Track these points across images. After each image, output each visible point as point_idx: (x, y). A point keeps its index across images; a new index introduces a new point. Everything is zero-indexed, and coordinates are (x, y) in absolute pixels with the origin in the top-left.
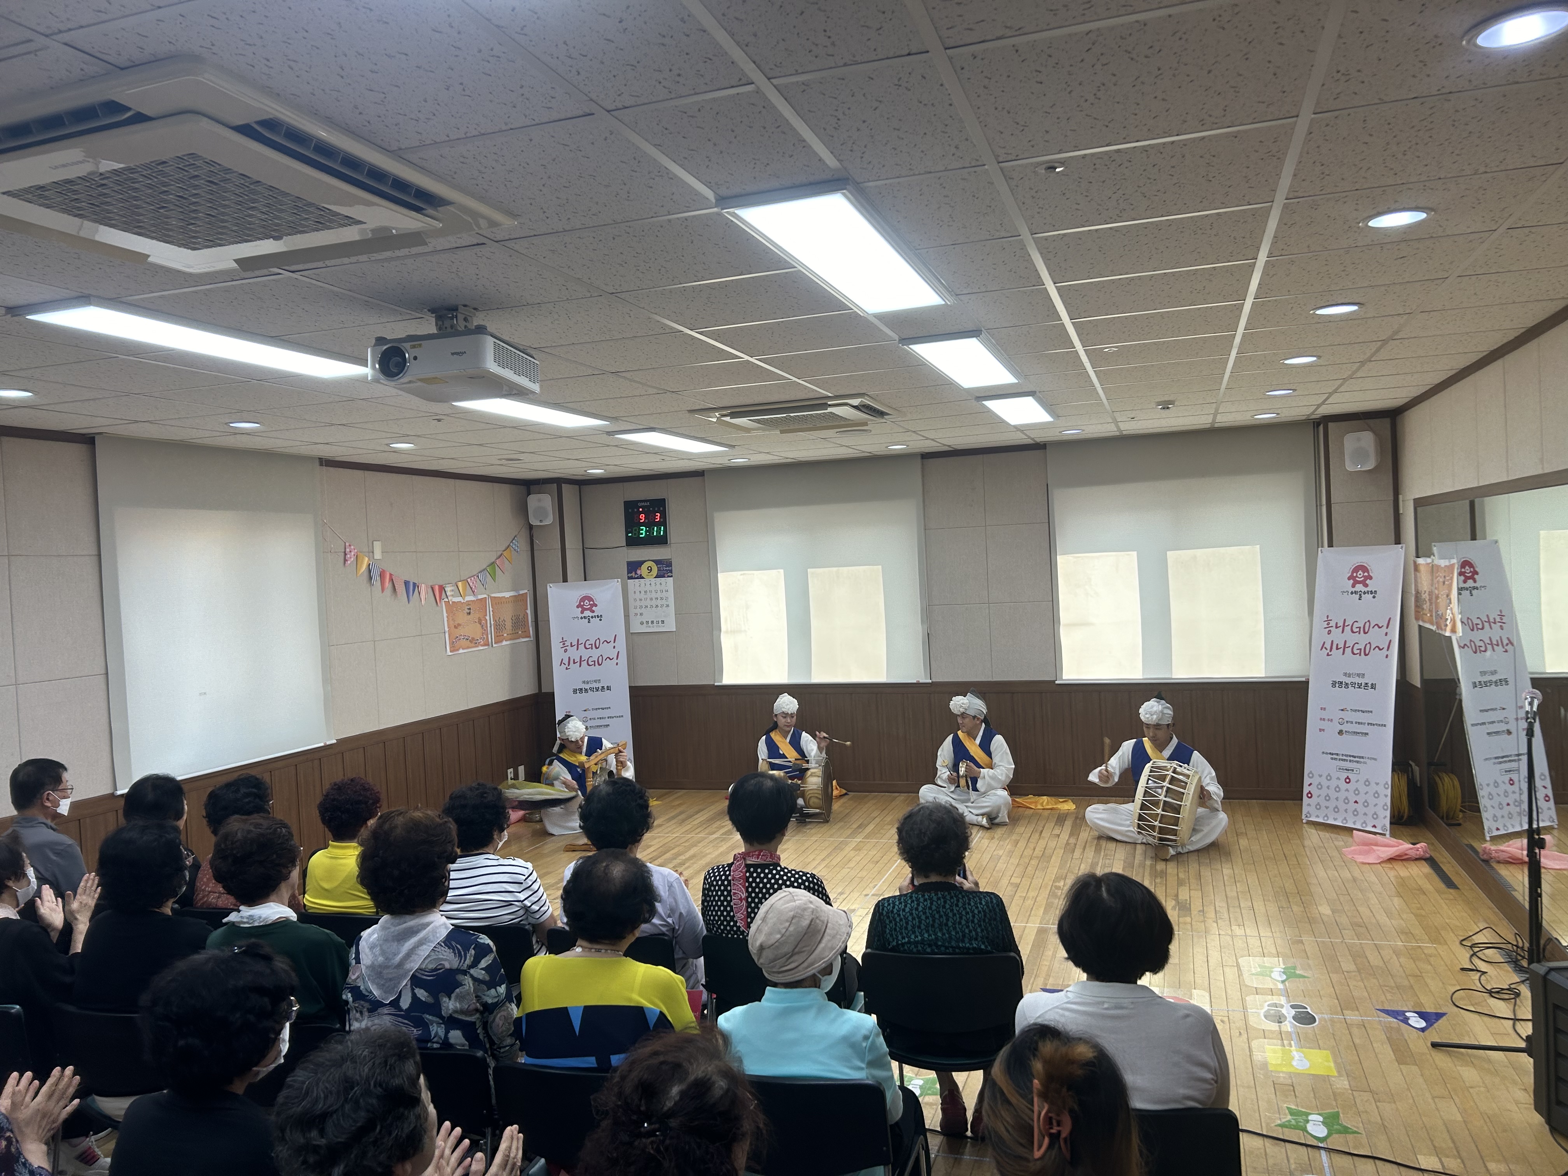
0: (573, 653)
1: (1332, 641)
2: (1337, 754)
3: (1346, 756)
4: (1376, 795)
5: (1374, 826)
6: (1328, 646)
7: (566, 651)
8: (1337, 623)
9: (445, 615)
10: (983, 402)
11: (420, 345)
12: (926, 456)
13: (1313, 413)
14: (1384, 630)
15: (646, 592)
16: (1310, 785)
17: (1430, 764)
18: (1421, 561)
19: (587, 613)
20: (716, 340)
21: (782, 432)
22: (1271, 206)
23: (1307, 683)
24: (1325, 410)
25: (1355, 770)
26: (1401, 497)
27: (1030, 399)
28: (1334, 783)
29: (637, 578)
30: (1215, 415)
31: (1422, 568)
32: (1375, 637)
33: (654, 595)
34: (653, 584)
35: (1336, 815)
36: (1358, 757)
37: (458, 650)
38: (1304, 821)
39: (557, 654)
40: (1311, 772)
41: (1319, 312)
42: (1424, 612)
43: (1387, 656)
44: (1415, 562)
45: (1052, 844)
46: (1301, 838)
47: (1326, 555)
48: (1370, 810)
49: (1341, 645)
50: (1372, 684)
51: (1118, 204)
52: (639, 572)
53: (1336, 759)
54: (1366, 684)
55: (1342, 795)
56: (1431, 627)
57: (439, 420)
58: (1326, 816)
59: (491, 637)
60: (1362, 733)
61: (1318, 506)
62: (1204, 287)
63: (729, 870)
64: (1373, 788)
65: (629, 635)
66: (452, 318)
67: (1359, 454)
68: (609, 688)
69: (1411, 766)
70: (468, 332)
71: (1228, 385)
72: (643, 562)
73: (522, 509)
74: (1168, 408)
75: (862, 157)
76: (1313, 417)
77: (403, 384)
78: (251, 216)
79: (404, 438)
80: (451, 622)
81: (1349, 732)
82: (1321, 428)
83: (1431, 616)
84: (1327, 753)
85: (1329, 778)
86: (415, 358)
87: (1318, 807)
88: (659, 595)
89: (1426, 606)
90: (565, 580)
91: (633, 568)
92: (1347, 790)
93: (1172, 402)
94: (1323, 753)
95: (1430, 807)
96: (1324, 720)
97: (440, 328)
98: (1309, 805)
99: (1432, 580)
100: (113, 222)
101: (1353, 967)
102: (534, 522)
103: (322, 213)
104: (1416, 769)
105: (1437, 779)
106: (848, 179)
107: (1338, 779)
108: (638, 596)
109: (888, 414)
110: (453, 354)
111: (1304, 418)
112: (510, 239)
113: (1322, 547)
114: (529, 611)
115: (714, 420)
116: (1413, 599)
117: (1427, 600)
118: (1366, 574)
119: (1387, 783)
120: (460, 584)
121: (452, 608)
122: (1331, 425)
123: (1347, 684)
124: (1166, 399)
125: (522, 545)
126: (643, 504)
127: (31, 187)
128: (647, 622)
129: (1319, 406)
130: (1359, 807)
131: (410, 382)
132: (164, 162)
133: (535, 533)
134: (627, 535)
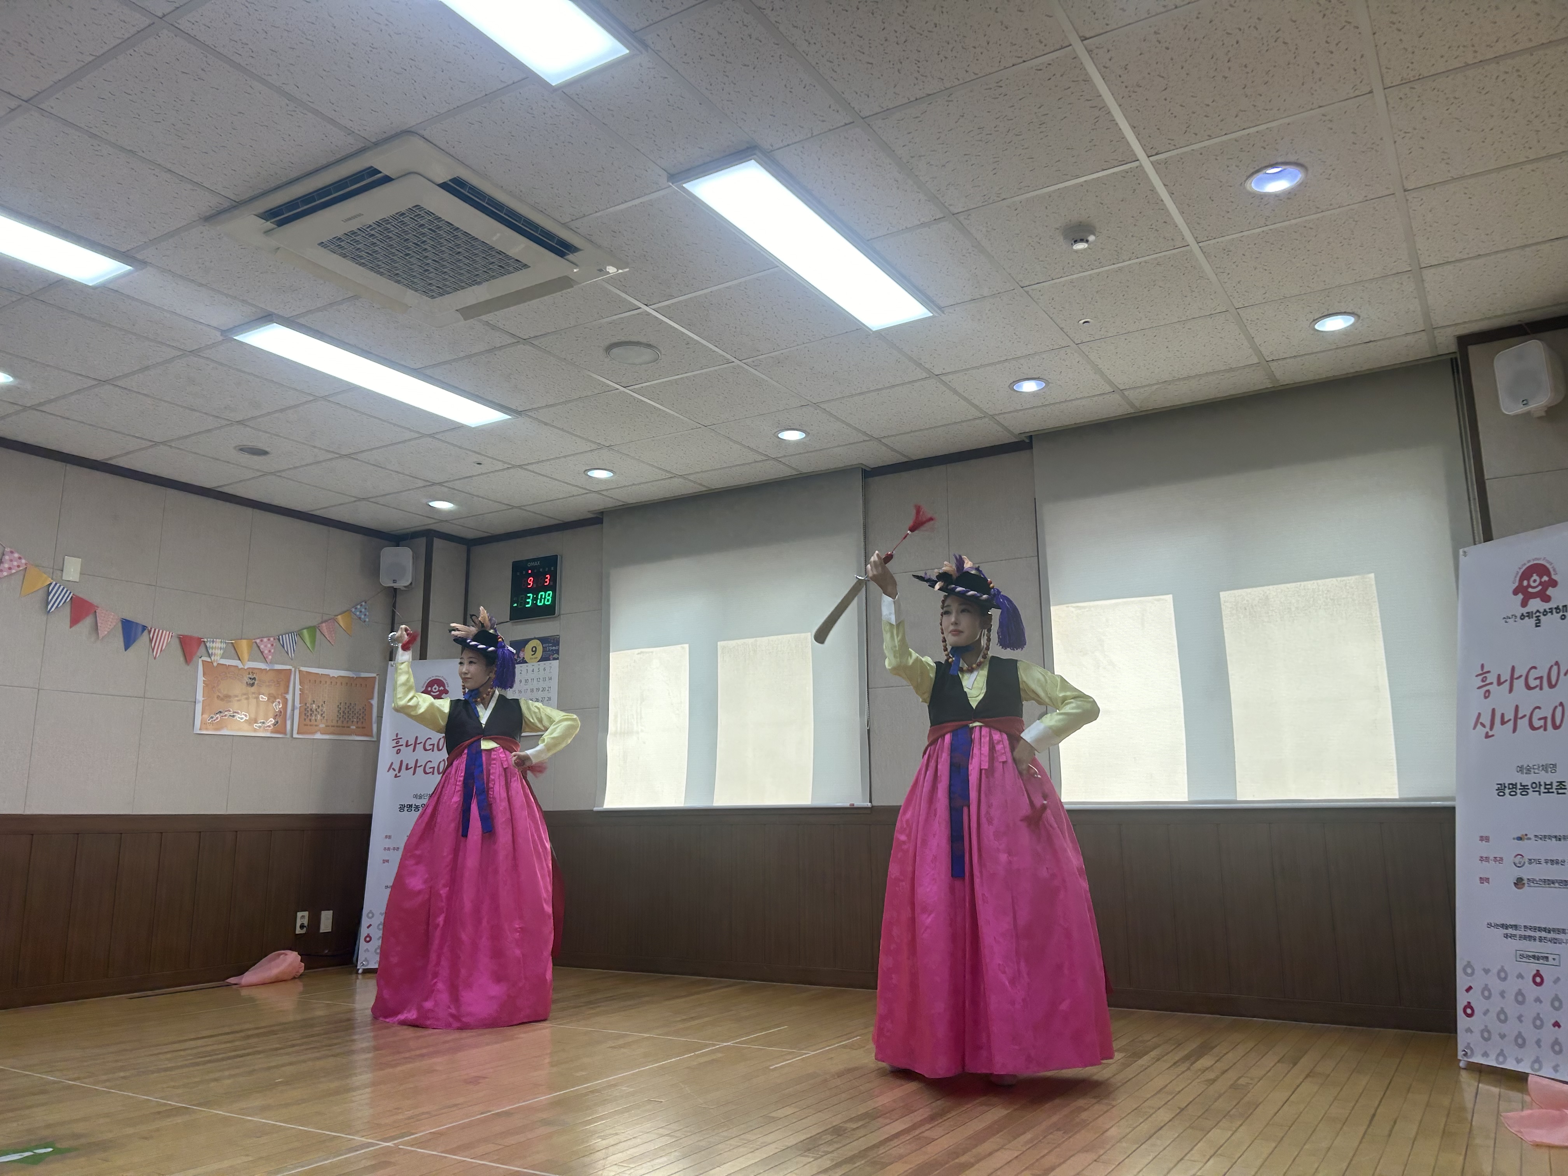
0: (408, 757)
1: (1494, 710)
2: (1515, 927)
3: (1535, 929)
6: (1486, 719)
8: (1500, 676)
9: (204, 680)
12: (871, 473)
15: (527, 681)
16: (1469, 989)
25: (1551, 957)
28: (1512, 986)
33: (535, 685)
35: (1519, 1052)
36: (1554, 930)
37: (218, 729)
38: (1462, 1064)
39: (386, 755)
40: (1469, 965)
47: (1472, 557)
49: (1510, 715)
53: (1512, 936)
54: (1561, 783)
55: (1529, 1010)
58: (1501, 1053)
59: (292, 723)
60: (1561, 883)
67: (1523, 382)
72: (526, 642)
73: (372, 565)
80: (211, 691)
81: (1533, 881)
82: (1459, 360)
84: (1495, 926)
85: (1503, 974)
87: (1486, 1034)
88: (542, 685)
92: (1538, 1000)
94: (1490, 925)
96: (1487, 859)
98: (1469, 1030)
102: (388, 583)
107: (1520, 976)
120: (240, 644)
121: (218, 672)
122: (1471, 349)
123: (1525, 788)
125: (374, 610)
126: (532, 564)
130: (1561, 1034)
133: (398, 601)
134: (512, 607)
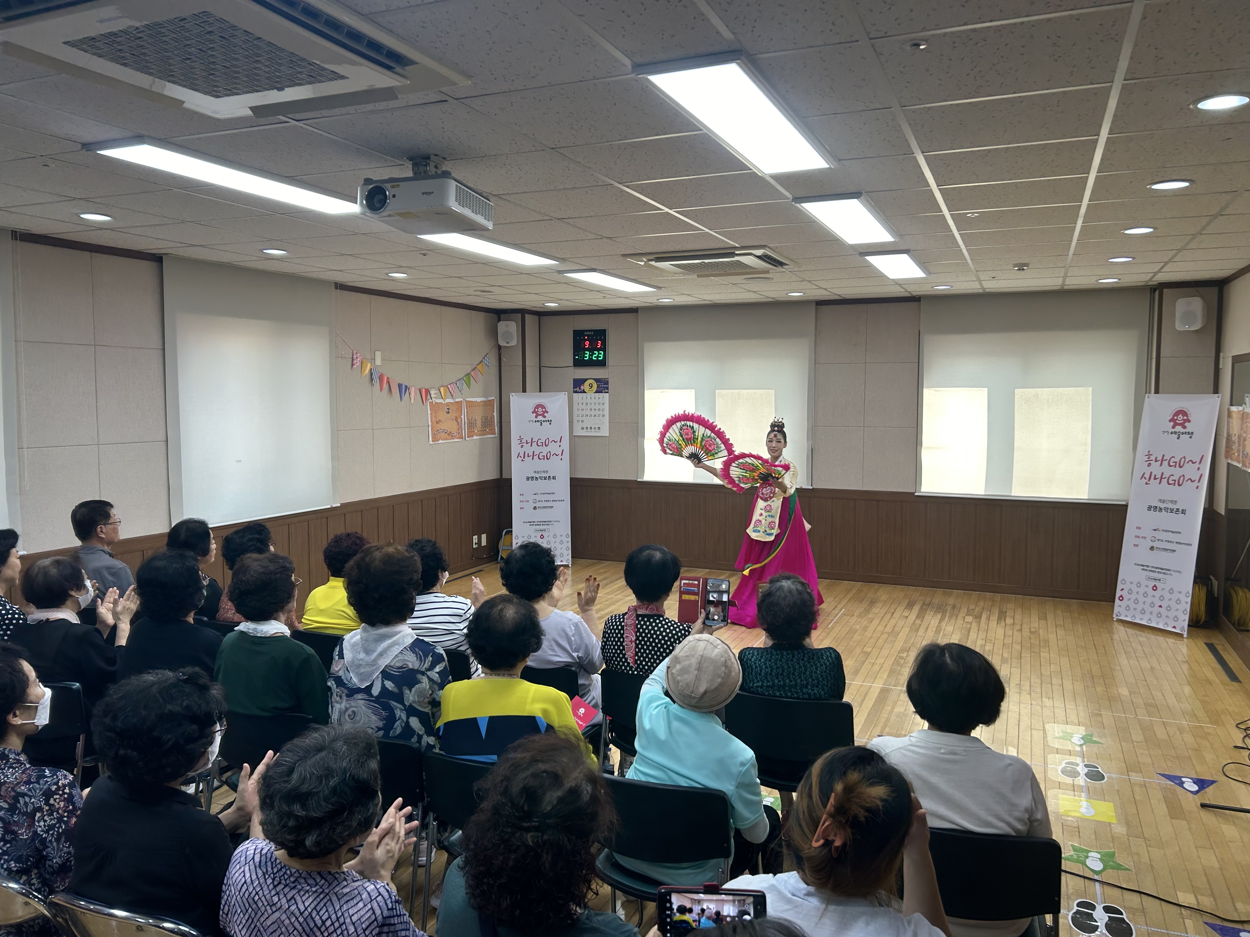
0: (528, 449)
1: (1151, 473)
2: (1148, 566)
3: (1156, 568)
4: (1178, 601)
5: (1174, 627)
6: (1147, 476)
7: (522, 446)
8: (1156, 458)
9: (429, 412)
10: (866, 257)
11: (398, 186)
12: (820, 303)
13: (1150, 280)
14: (1197, 465)
15: (587, 404)
16: (1122, 589)
17: (1227, 579)
18: (1234, 409)
19: (540, 418)
20: (640, 193)
21: (699, 276)
22: (1111, 87)
23: (1126, 506)
24: (1162, 278)
25: (1162, 580)
26: (1221, 354)
27: (905, 257)
28: (1142, 590)
29: (581, 392)
30: (1065, 277)
31: (1234, 415)
32: (1190, 471)
33: (593, 407)
34: (593, 398)
35: (1142, 616)
36: (1164, 569)
37: (438, 440)
38: (1115, 619)
39: (515, 448)
40: (1124, 580)
41: (1155, 187)
42: (1233, 452)
43: (1197, 487)
44: (1229, 410)
45: (901, 623)
46: (1111, 632)
47: (1152, 400)
48: (1172, 614)
49: (1159, 476)
50: (1183, 510)
51: (976, 80)
52: (582, 387)
53: (1145, 570)
54: (1178, 509)
55: (1149, 600)
56: (1238, 465)
57: (425, 255)
58: (1134, 616)
59: (465, 432)
60: (1171, 550)
61: (1149, 358)
62: (1053, 160)
63: (623, 618)
64: (1175, 596)
65: (572, 437)
66: (426, 166)
67: (1188, 317)
68: (554, 478)
69: (1211, 580)
70: (436, 176)
71: (1075, 251)
72: (585, 380)
73: (493, 333)
74: (1023, 269)
75: (753, 31)
76: (1151, 283)
77: (384, 217)
78: (256, 68)
79: (399, 269)
80: (434, 419)
81: (1159, 548)
82: (1157, 293)
83: (1239, 455)
84: (1139, 565)
85: (1139, 585)
86: (394, 196)
87: (1128, 608)
88: (597, 407)
89: (1235, 447)
90: (524, 391)
91: (578, 384)
92: (1153, 596)
93: (1027, 265)
94: (1136, 564)
95: (1224, 614)
96: (1138, 537)
97: (415, 173)
98: (1120, 606)
99: (1242, 425)
100: (151, 71)
101: (1141, 738)
102: (502, 343)
103: (312, 68)
104: (1215, 583)
105: (1232, 592)
106: (741, 51)
107: (1147, 586)
108: (580, 406)
109: (786, 264)
110: (423, 194)
111: (1143, 284)
112: (467, 98)
113: (1150, 393)
114: (495, 414)
115: (642, 263)
116: (1224, 441)
117: (1236, 441)
118: (1185, 418)
119: (1188, 592)
120: (442, 389)
121: (435, 408)
122: (1165, 290)
123: (1161, 509)
124: (1023, 262)
125: (492, 361)
126: (588, 333)
127: (85, 38)
128: (587, 428)
129: (1155, 274)
130: (1163, 611)
131: (390, 216)
132: (184, 19)
133: (502, 350)
134: (574, 358)
